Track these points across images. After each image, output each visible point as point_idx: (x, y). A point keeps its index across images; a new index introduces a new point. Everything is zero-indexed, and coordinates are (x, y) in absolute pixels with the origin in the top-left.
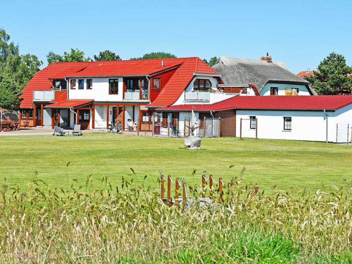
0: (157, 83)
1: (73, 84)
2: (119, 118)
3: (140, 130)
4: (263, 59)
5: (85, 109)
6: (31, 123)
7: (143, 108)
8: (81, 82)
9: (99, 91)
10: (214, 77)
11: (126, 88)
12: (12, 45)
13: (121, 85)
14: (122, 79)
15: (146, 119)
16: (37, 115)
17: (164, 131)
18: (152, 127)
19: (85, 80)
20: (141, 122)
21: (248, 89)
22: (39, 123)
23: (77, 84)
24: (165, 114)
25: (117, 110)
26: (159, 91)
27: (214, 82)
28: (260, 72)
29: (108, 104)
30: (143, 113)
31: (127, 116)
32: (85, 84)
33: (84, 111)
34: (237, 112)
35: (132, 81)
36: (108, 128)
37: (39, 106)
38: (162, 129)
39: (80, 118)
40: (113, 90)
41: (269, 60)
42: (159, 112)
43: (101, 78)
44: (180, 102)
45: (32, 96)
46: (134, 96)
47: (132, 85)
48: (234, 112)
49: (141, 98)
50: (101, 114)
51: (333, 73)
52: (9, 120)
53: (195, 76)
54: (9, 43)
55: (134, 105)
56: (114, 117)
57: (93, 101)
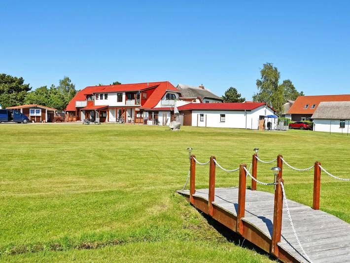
0: (145, 95)
1: (97, 97)
2: (123, 115)
3: (135, 122)
4: (200, 87)
5: (104, 110)
6: (75, 119)
7: (137, 109)
8: (101, 96)
9: (112, 100)
10: (177, 93)
11: (128, 98)
12: (72, 85)
13: (124, 96)
14: (125, 93)
15: (138, 115)
16: (78, 115)
17: (150, 123)
18: (142, 121)
19: (104, 94)
20: (136, 117)
21: (197, 100)
22: (79, 119)
23: (99, 97)
24: (150, 112)
25: (121, 111)
26: (146, 100)
27: (177, 96)
28: (200, 93)
29: (116, 108)
30: (137, 112)
31: (128, 114)
32: (104, 97)
33: (103, 111)
34: (193, 111)
35: (130, 95)
36: (117, 121)
37: (79, 109)
38: (148, 121)
39: (101, 115)
40: (120, 100)
41: (203, 88)
42: (146, 111)
43: (112, 93)
44: (159, 106)
45: (75, 104)
46: (131, 103)
47: (130, 97)
48: (191, 111)
49: (136, 104)
50: (113, 114)
51: (232, 96)
52: (59, 116)
53: (167, 92)
54: (70, 84)
55: (131, 108)
56: (120, 115)
57: (108, 106)
